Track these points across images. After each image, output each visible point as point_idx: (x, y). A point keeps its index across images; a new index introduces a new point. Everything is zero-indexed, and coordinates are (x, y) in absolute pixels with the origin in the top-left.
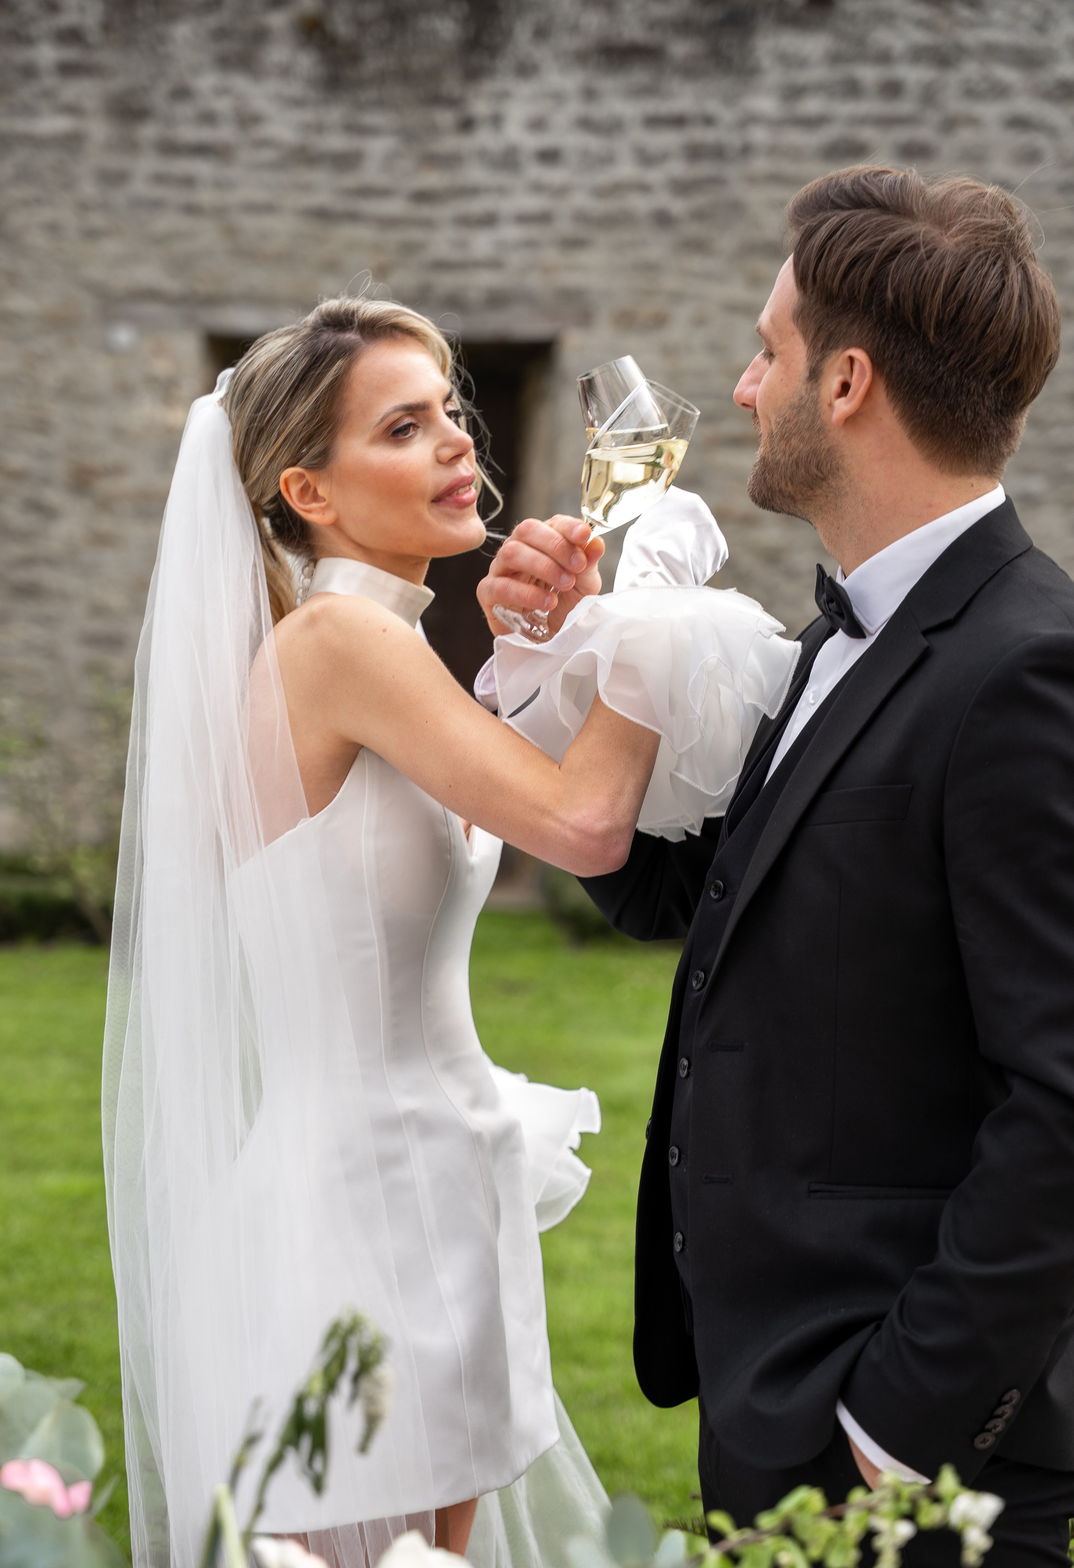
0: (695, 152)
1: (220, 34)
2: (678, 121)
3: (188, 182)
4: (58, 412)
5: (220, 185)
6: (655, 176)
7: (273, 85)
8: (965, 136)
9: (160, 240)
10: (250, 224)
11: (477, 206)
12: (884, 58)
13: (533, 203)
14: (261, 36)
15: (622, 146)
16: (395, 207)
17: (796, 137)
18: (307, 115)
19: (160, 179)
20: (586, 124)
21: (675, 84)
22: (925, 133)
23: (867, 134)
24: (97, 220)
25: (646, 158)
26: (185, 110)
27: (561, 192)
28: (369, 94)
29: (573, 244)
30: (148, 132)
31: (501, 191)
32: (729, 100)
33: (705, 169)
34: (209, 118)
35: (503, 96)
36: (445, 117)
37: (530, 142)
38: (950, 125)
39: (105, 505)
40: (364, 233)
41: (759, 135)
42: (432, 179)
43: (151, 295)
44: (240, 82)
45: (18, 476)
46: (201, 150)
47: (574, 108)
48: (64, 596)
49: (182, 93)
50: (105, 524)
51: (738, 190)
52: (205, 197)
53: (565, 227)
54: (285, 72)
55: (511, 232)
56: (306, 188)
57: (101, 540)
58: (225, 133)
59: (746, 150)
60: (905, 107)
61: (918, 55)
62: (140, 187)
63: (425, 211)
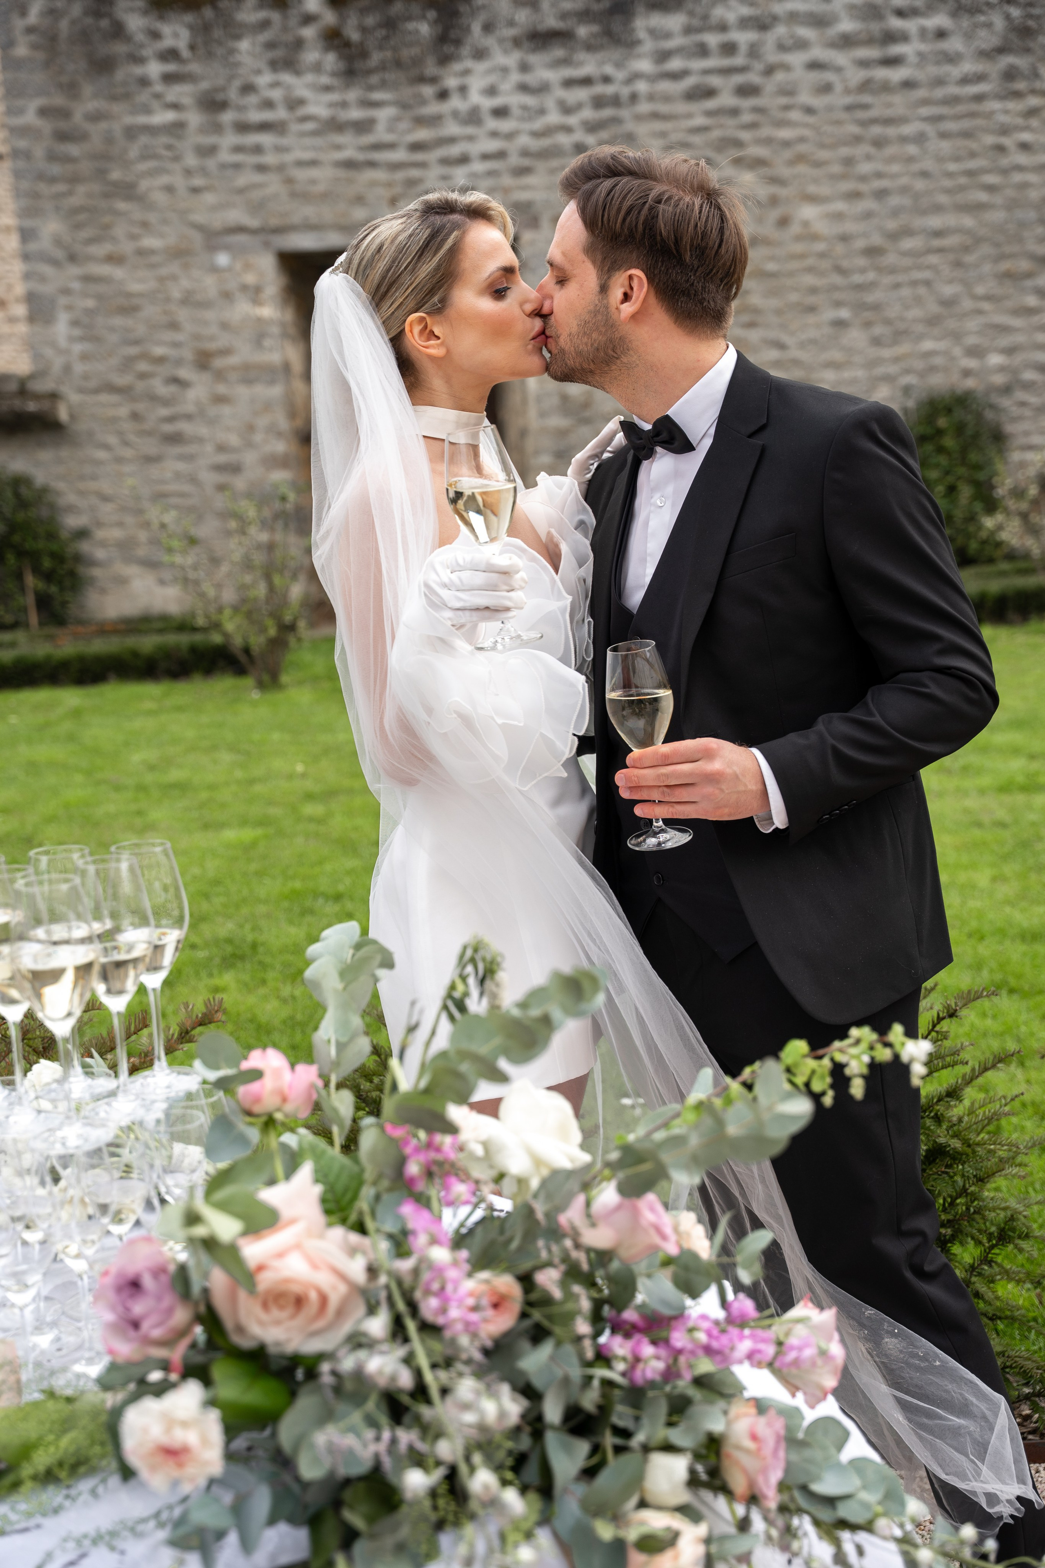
0: (599, 102)
1: (270, 45)
2: (586, 81)
3: (258, 149)
4: (183, 315)
5: (279, 149)
6: (573, 120)
7: (309, 78)
8: (780, 77)
9: (241, 191)
10: (301, 175)
11: (455, 150)
12: (723, 27)
13: (493, 146)
14: (299, 44)
15: (550, 102)
16: (399, 155)
17: (666, 86)
18: (335, 97)
19: (238, 149)
20: (524, 88)
21: (581, 56)
22: (753, 78)
23: (715, 81)
24: (198, 182)
25: (567, 109)
26: (252, 99)
27: (510, 136)
28: (374, 79)
29: (522, 171)
30: (227, 117)
31: (471, 138)
32: (618, 65)
33: (608, 112)
34: (268, 104)
35: (467, 72)
36: (428, 91)
37: (487, 103)
38: (769, 71)
39: (220, 376)
40: (380, 175)
41: (642, 87)
42: (423, 134)
43: (240, 229)
44: (286, 78)
45: (161, 360)
46: (264, 127)
47: (515, 77)
48: (200, 440)
49: (248, 89)
50: (221, 389)
51: (630, 126)
52: (270, 159)
53: (514, 160)
54: (317, 68)
55: (479, 167)
56: (338, 147)
57: (220, 399)
58: (280, 114)
59: (634, 98)
60: (739, 60)
61: (745, 23)
62: (225, 156)
63: (419, 157)
